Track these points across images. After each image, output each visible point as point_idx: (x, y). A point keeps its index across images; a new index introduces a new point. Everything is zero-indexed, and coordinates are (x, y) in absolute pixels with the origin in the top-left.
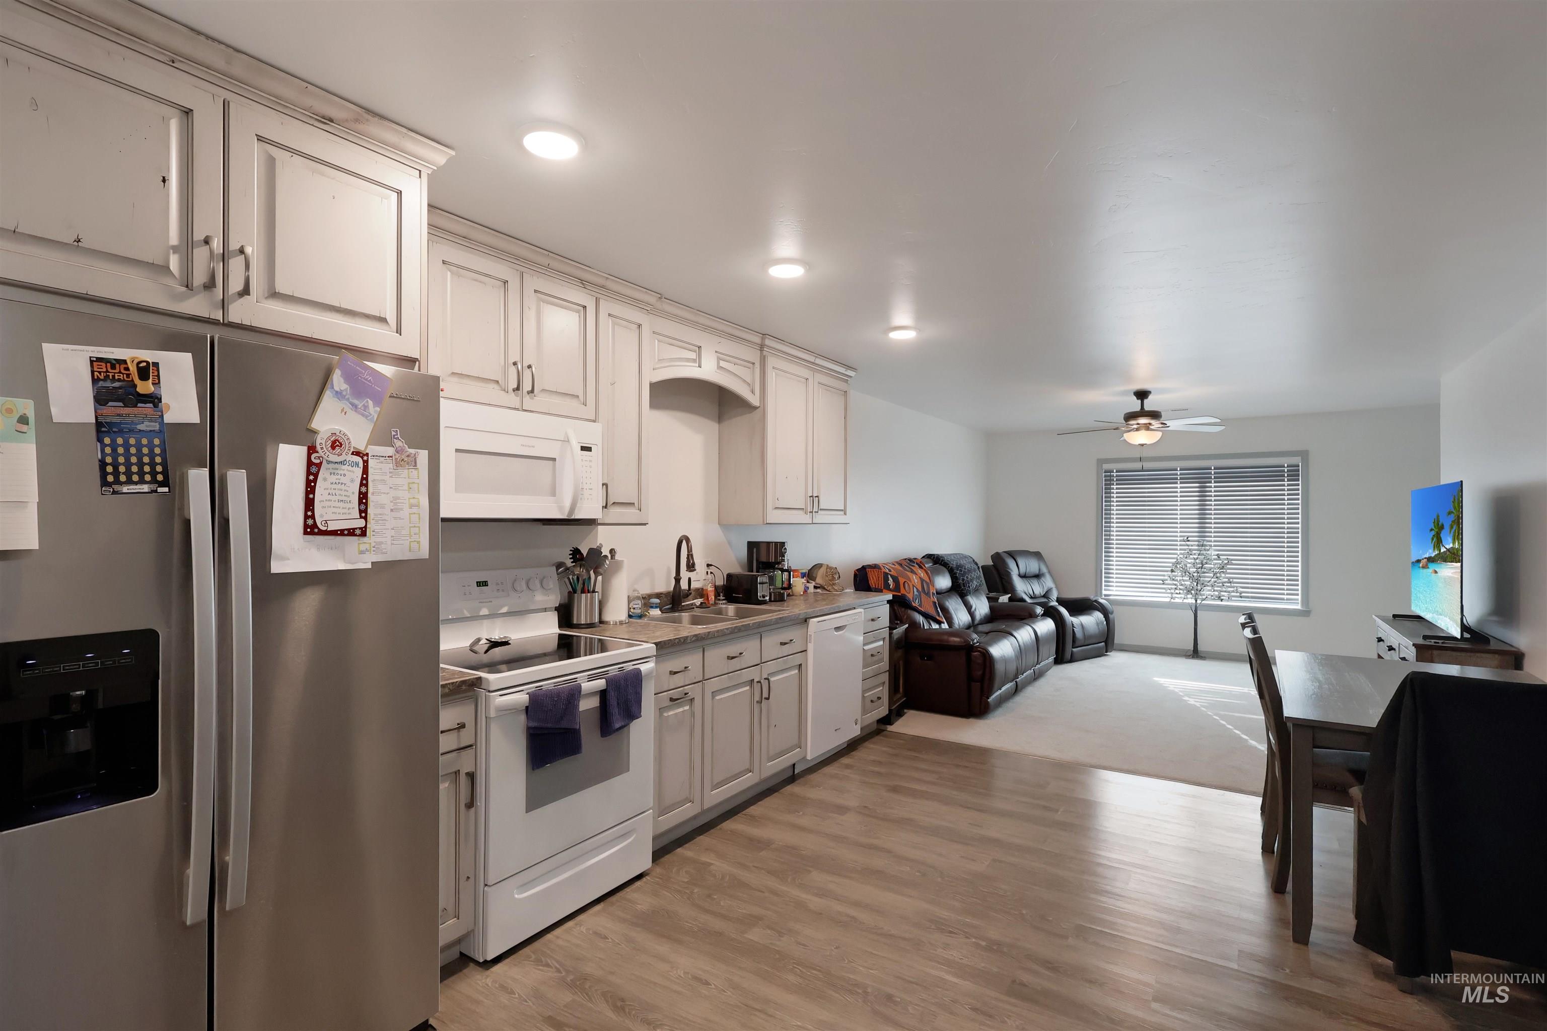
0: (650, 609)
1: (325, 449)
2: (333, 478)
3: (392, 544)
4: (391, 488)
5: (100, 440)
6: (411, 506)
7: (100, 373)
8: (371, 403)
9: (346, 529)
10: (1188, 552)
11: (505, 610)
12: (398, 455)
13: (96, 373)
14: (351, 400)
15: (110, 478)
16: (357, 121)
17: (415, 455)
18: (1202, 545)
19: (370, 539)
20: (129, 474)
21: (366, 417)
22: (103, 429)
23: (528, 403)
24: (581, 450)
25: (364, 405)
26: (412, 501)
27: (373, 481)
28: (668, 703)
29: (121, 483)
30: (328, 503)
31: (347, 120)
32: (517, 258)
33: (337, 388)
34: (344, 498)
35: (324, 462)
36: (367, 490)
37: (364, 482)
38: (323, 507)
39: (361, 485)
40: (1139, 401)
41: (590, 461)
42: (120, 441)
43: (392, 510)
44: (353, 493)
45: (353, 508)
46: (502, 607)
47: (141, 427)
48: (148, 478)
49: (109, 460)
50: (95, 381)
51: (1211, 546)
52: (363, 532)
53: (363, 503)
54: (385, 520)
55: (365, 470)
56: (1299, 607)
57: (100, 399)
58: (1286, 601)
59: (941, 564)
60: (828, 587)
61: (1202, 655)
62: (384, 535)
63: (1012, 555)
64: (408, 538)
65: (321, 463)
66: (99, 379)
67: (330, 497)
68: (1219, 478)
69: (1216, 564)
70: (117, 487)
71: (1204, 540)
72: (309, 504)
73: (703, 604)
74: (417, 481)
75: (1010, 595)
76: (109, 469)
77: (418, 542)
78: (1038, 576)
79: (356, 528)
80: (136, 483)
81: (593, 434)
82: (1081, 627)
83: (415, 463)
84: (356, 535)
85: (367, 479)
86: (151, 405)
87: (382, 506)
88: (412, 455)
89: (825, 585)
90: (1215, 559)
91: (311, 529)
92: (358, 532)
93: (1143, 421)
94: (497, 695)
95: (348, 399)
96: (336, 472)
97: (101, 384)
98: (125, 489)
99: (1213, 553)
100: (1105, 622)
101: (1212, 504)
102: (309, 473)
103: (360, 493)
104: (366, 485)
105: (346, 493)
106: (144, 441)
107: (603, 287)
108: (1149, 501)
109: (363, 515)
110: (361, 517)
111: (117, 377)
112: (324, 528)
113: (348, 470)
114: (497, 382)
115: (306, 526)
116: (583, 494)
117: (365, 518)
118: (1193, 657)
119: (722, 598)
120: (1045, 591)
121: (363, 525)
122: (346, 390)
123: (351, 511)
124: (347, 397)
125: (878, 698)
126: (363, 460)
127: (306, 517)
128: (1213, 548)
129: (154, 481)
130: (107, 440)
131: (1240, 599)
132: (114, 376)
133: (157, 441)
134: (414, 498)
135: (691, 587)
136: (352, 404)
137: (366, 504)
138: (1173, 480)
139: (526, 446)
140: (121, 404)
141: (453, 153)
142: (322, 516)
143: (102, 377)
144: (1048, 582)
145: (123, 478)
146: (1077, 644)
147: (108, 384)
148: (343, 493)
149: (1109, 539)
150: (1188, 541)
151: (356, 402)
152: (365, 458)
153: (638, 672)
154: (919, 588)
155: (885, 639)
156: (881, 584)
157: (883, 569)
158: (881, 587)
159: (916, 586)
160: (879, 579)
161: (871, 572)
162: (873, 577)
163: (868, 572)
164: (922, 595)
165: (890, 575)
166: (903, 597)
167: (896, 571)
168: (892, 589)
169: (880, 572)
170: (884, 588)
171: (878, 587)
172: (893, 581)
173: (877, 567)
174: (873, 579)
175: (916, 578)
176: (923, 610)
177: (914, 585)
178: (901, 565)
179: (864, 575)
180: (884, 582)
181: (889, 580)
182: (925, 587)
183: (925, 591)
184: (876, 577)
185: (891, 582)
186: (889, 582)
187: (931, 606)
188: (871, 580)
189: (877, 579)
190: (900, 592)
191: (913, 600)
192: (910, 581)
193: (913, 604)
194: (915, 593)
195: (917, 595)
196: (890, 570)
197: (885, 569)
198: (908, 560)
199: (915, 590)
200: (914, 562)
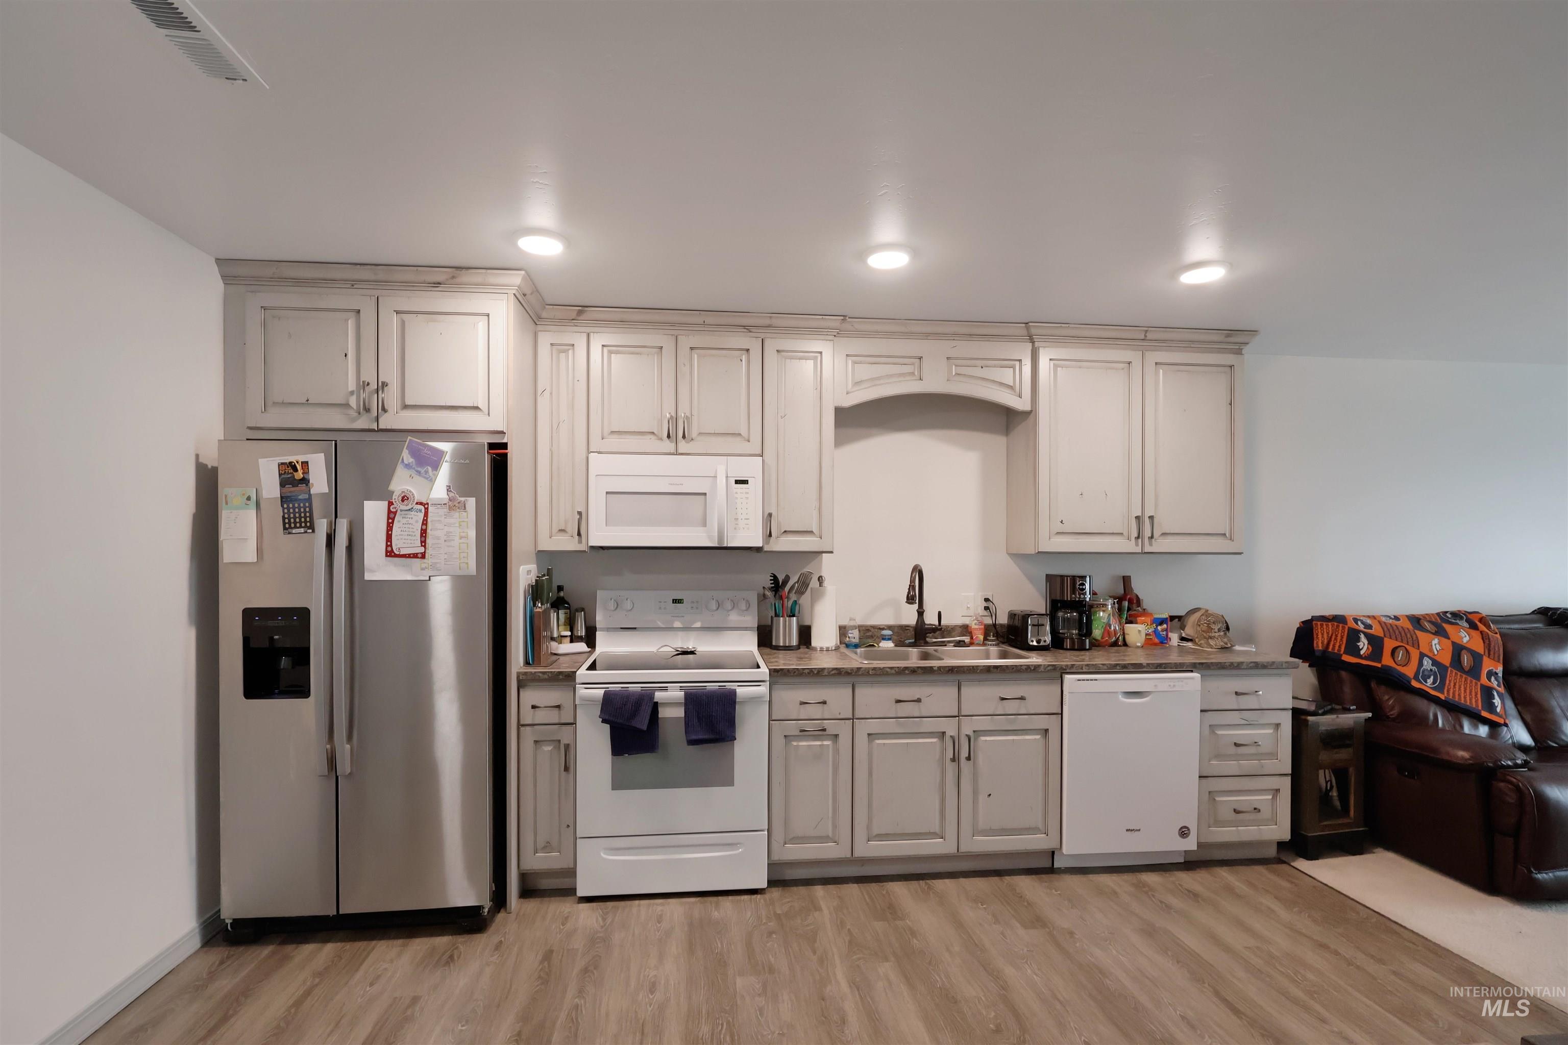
0: (882, 641)
1: (397, 502)
2: (404, 521)
3: (445, 564)
4: (445, 525)
5: (282, 506)
6: (461, 538)
7: (282, 470)
8: (430, 468)
9: (412, 554)
11: (698, 625)
12: (450, 503)
13: (281, 471)
14: (416, 468)
15: (287, 526)
16: (453, 277)
17: (464, 502)
19: (428, 560)
20: (295, 523)
21: (427, 479)
22: (284, 500)
23: (683, 446)
24: (736, 483)
25: (425, 471)
26: (462, 534)
27: (431, 522)
28: (798, 733)
29: (292, 528)
30: (401, 537)
31: (447, 280)
32: (673, 324)
33: (406, 462)
34: (410, 533)
35: (399, 511)
36: (426, 527)
37: (425, 522)
38: (398, 539)
39: (423, 524)
41: (747, 493)
42: (291, 505)
43: (445, 541)
44: (417, 530)
45: (417, 540)
46: (694, 622)
47: (300, 497)
48: (303, 525)
49: (286, 516)
50: (280, 475)
52: (423, 556)
53: (423, 536)
54: (440, 548)
55: (426, 514)
57: (282, 485)
59: (1566, 627)
60: (1199, 641)
62: (439, 558)
64: (458, 560)
65: (397, 511)
66: (282, 474)
67: (403, 533)
70: (290, 530)
72: (389, 538)
73: (962, 643)
74: (466, 520)
76: (287, 521)
77: (467, 563)
79: (418, 553)
80: (298, 528)
81: (751, 468)
83: (465, 507)
84: (418, 558)
85: (427, 520)
86: (305, 485)
87: (438, 538)
88: (462, 502)
89: (1197, 638)
91: (390, 553)
92: (420, 555)
94: (581, 687)
95: (414, 468)
96: (406, 516)
97: (283, 476)
98: (294, 531)
102: (389, 518)
103: (422, 530)
104: (426, 525)
105: (412, 530)
106: (302, 505)
107: (769, 326)
109: (423, 544)
110: (422, 546)
111: (289, 472)
112: (397, 553)
113: (414, 515)
114: (653, 433)
115: (387, 551)
116: (737, 524)
117: (425, 546)
119: (992, 638)
121: (423, 551)
122: (412, 462)
123: (415, 541)
124: (413, 467)
125: (1255, 809)
126: (425, 508)
127: (387, 546)
129: (306, 526)
130: (285, 506)
132: (288, 472)
133: (307, 505)
134: (463, 532)
135: (942, 623)
136: (417, 471)
137: (425, 537)
139: (674, 484)
140: (291, 486)
141: (523, 272)
142: (396, 545)
143: (283, 473)
145: (293, 525)
147: (286, 476)
148: (411, 530)
151: (419, 469)
152: (426, 506)
153: (733, 693)
154: (1446, 660)
155: (1279, 726)
156: (1340, 647)
157: (1351, 624)
158: (1339, 650)
159: (1432, 657)
160: (1336, 639)
161: (1319, 627)
162: (1323, 634)
163: (1314, 626)
164: (1447, 673)
165: (1366, 635)
166: (1387, 670)
167: (1385, 629)
168: (1364, 656)
169: (1341, 628)
170: (1345, 653)
171: (1330, 650)
172: (1368, 644)
173: (1339, 619)
174: (1323, 637)
175: (1439, 643)
176: (1442, 697)
177: (1427, 654)
178: (1416, 621)
179: (1315, 634)
180: (1346, 644)
181: (1359, 642)
182: (1466, 660)
183: (1464, 666)
184: (1330, 635)
185: (1364, 644)
186: (1358, 644)
187: (1473, 694)
188: (1317, 638)
189: (1331, 637)
190: (1380, 661)
191: (1416, 677)
192: (1416, 646)
193: (1415, 684)
194: (1424, 667)
195: (1431, 670)
196: (1369, 627)
197: (1357, 624)
198: (1451, 614)
199: (1428, 662)
200: (1461, 618)
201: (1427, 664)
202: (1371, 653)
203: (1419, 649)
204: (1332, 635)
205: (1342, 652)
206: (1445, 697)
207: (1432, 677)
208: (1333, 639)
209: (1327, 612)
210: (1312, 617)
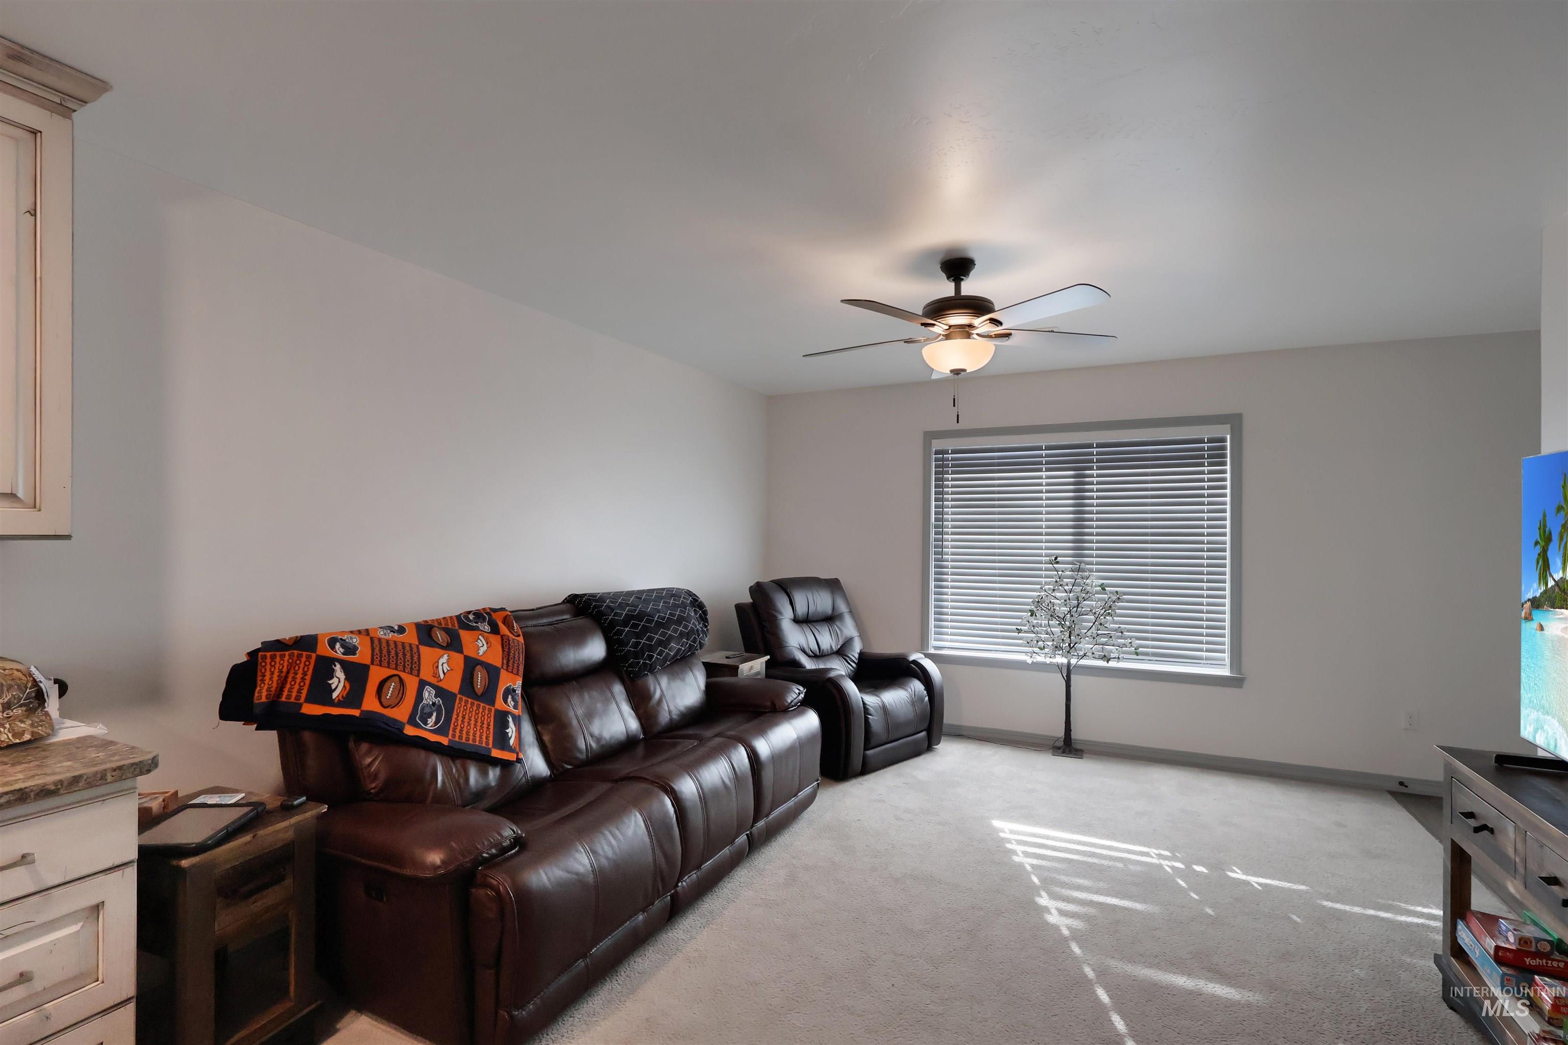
10: (1056, 581)
18: (1079, 570)
40: (952, 285)
51: (1091, 571)
56: (1225, 672)
58: (1204, 662)
59: (590, 616)
61: (1079, 747)
63: (785, 586)
68: (1104, 463)
69: (1100, 600)
71: (1081, 562)
75: (768, 657)
78: (830, 619)
82: (881, 712)
90: (1097, 593)
93: (958, 319)
99: (1094, 582)
100: (927, 698)
101: (1093, 505)
108: (999, 499)
118: (1064, 752)
120: (841, 643)
128: (1094, 573)
131: (1135, 657)
138: (1034, 465)
144: (849, 628)
146: (873, 742)
149: (942, 560)
150: (1058, 563)
154: (453, 685)
155: (100, 907)
156: (299, 691)
157: (324, 649)
158: (298, 697)
159: (437, 684)
160: (294, 679)
161: (268, 661)
162: (272, 673)
163: (260, 660)
164: (455, 702)
165: (345, 665)
166: (370, 718)
167: (377, 650)
168: (336, 701)
169: (304, 659)
170: (308, 700)
171: (283, 699)
172: (345, 679)
173: (306, 643)
174: (271, 679)
175: (448, 662)
176: (445, 741)
177: (429, 681)
178: (425, 631)
179: (259, 674)
180: (310, 685)
181: (332, 678)
182: (480, 679)
183: (476, 689)
184: (283, 674)
185: (339, 682)
186: (330, 682)
187: (485, 726)
188: (263, 681)
189: (286, 677)
190: (358, 706)
191: (412, 721)
192: (415, 672)
193: (410, 731)
194: (424, 702)
195: (434, 704)
196: (350, 650)
197: (333, 648)
198: (474, 614)
199: (430, 693)
200: (484, 620)
201: (429, 695)
202: (347, 694)
203: (418, 676)
204: (288, 673)
205: (302, 700)
206: (450, 740)
207: (435, 714)
208: (290, 679)
209: (287, 633)
210: (262, 643)
